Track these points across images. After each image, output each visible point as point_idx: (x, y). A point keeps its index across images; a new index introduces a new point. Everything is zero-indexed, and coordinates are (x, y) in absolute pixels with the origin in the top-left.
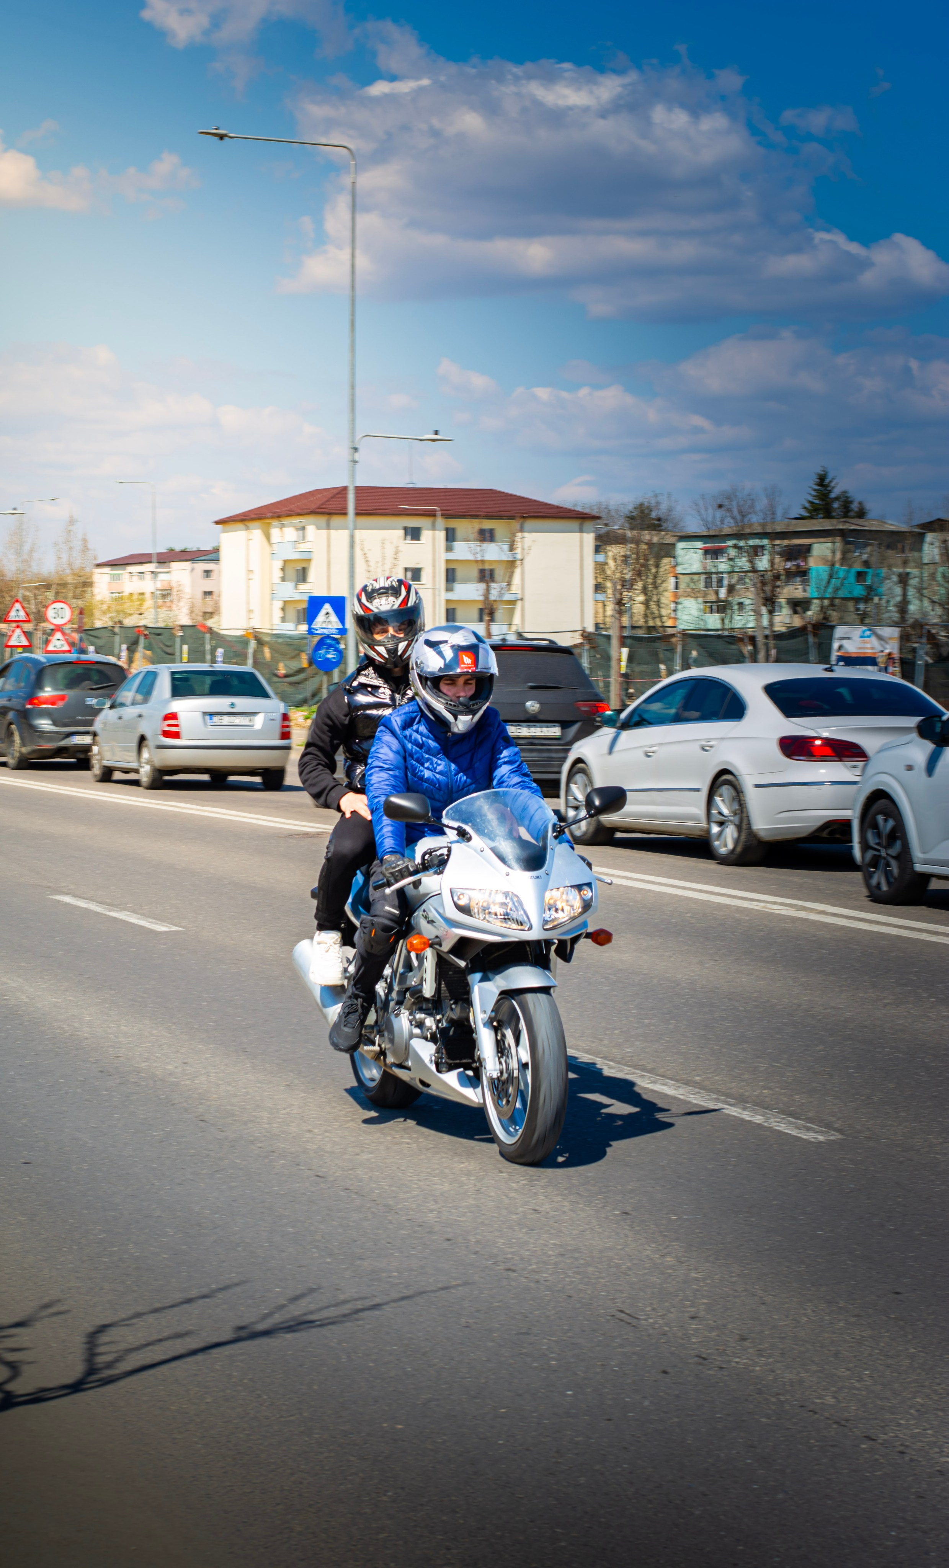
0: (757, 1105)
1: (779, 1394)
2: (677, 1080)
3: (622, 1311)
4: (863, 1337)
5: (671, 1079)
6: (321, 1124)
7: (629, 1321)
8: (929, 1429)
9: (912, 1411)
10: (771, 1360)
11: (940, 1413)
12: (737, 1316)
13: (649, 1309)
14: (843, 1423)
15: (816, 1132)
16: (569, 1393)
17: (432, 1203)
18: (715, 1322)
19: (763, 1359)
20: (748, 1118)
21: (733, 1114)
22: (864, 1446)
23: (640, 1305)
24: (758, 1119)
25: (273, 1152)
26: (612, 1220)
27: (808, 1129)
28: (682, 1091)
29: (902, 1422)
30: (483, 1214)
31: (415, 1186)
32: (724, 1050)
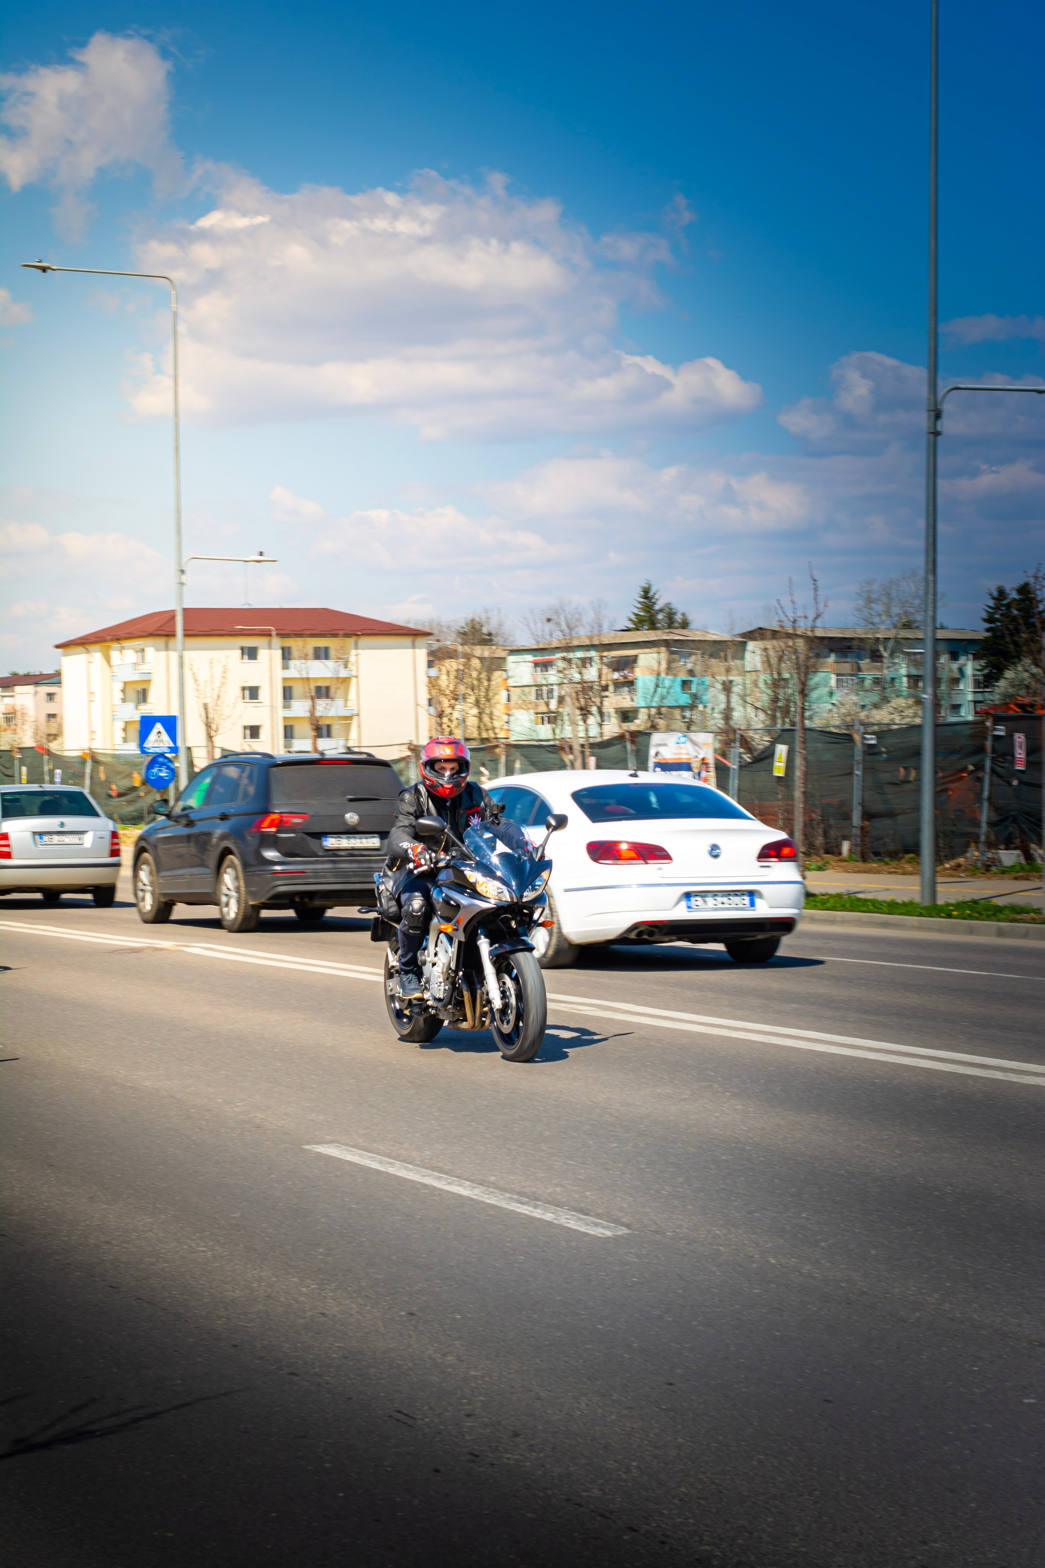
0: (549, 1203)
1: (546, 1489)
2: (472, 1181)
3: (399, 1412)
4: (633, 1428)
5: (466, 1180)
6: (119, 1235)
7: (405, 1421)
8: (690, 1518)
9: (676, 1501)
10: (541, 1455)
11: (703, 1502)
12: (512, 1412)
13: (426, 1408)
14: (608, 1515)
15: (603, 1227)
16: (341, 1495)
17: (222, 1310)
18: (490, 1419)
19: (534, 1454)
20: (538, 1216)
21: (524, 1212)
22: (626, 1537)
23: (418, 1404)
24: (549, 1217)
25: (70, 1264)
26: (398, 1321)
27: (596, 1225)
28: (476, 1191)
29: (665, 1512)
30: (271, 1320)
31: (207, 1294)
32: (521, 1150)
